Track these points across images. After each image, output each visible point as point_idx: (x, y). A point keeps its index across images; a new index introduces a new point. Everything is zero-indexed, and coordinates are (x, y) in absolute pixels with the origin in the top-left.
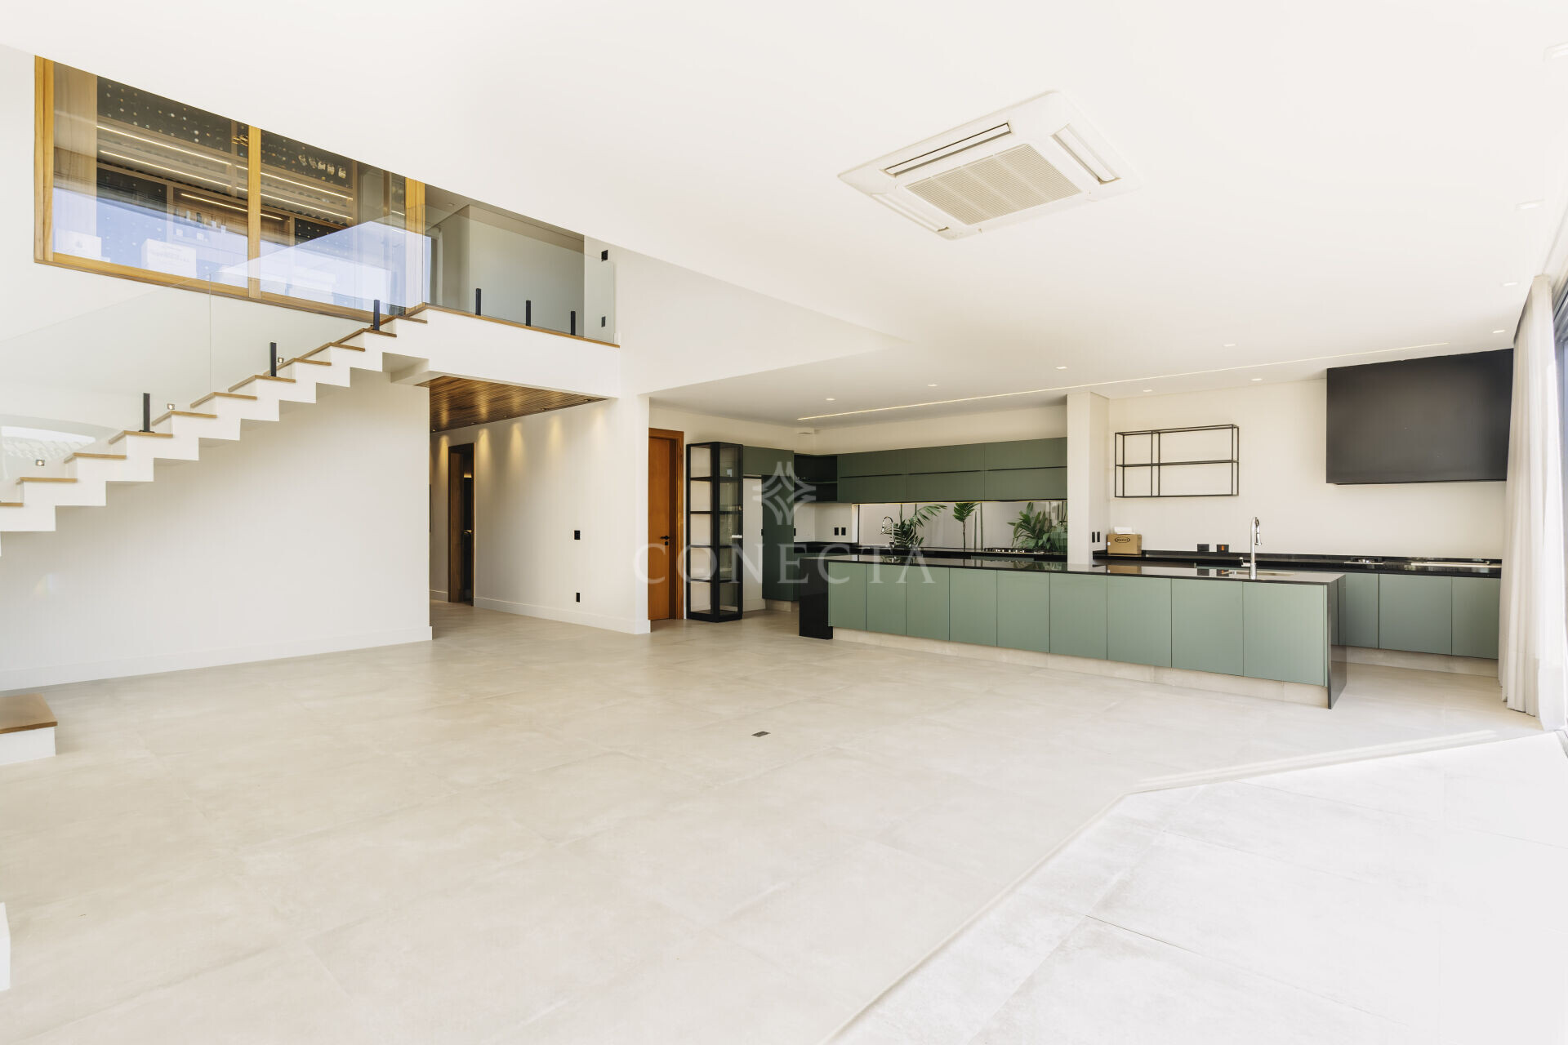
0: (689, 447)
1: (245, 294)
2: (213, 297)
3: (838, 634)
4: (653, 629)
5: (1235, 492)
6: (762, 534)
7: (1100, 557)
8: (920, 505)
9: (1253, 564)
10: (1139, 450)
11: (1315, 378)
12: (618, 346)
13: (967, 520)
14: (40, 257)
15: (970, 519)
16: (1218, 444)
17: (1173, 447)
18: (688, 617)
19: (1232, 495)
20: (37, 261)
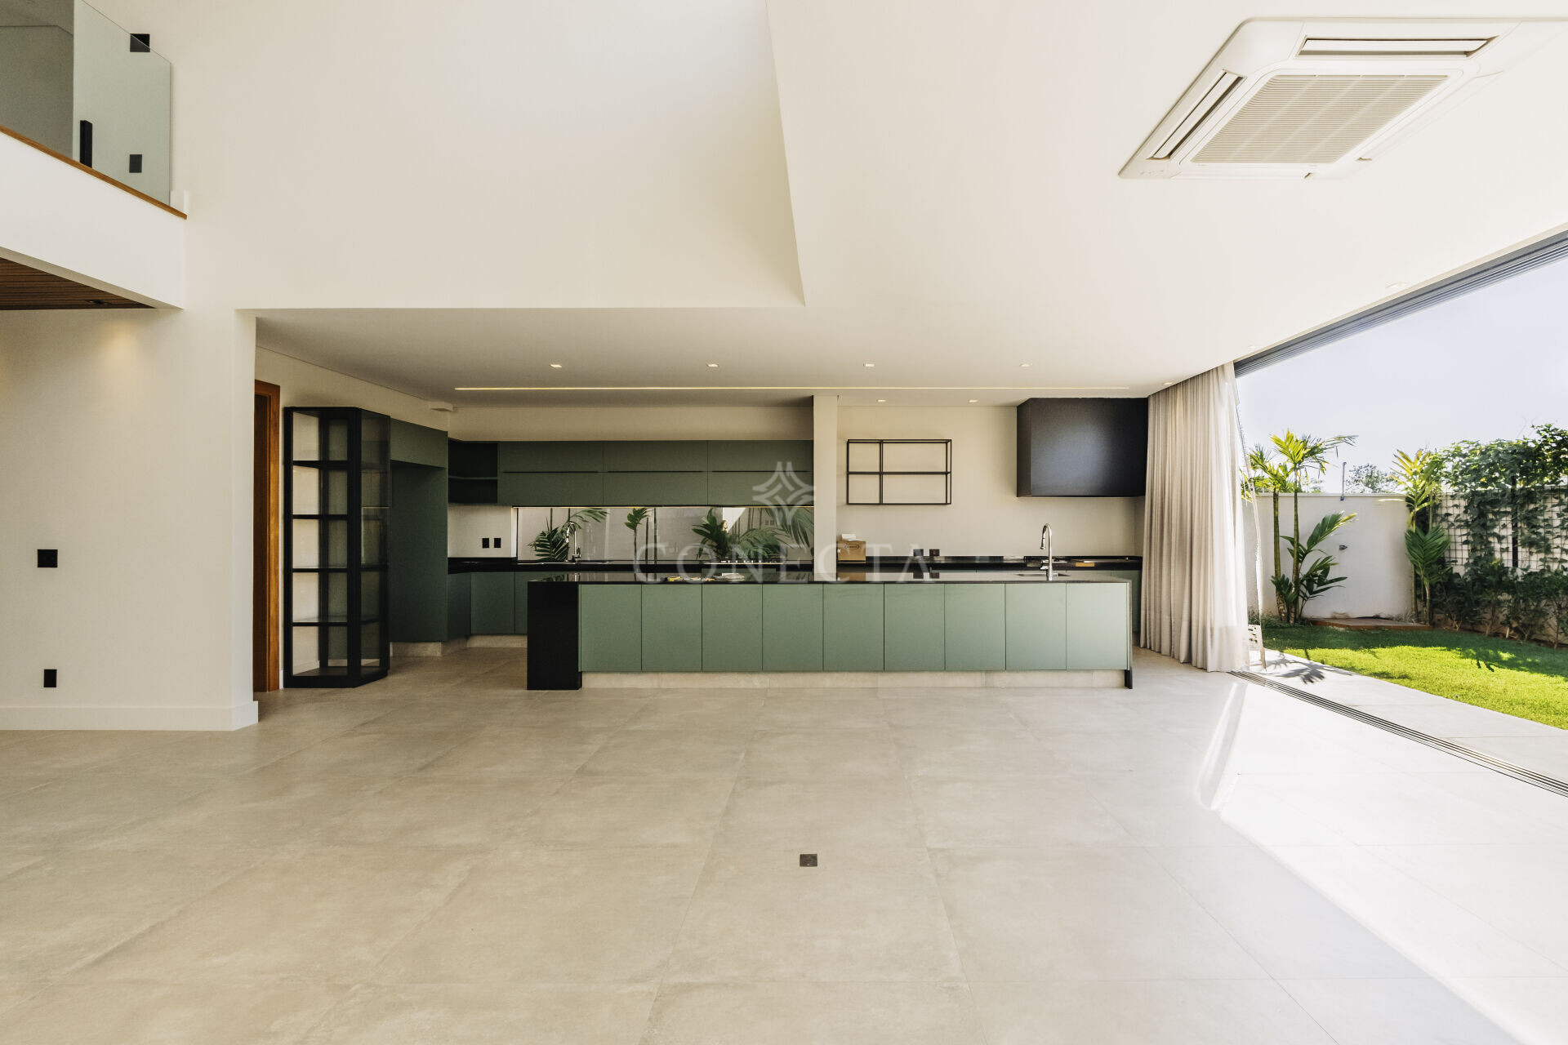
0: (289, 412)
3: (590, 681)
5: (949, 502)
7: (842, 566)
9: (1051, 567)
10: (864, 457)
11: (1008, 406)
12: (184, 216)
13: (638, 526)
15: (641, 528)
16: (934, 457)
17: (896, 457)
18: (286, 685)
19: (946, 504)
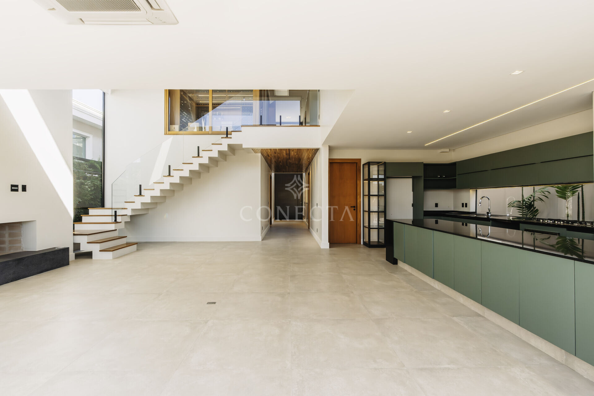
0: (363, 165)
1: (208, 133)
2: (184, 136)
4: (330, 247)
6: (413, 206)
8: (537, 188)
12: (319, 126)
13: (571, 198)
14: (165, 133)
15: (573, 198)
18: (363, 244)
20: (165, 134)
